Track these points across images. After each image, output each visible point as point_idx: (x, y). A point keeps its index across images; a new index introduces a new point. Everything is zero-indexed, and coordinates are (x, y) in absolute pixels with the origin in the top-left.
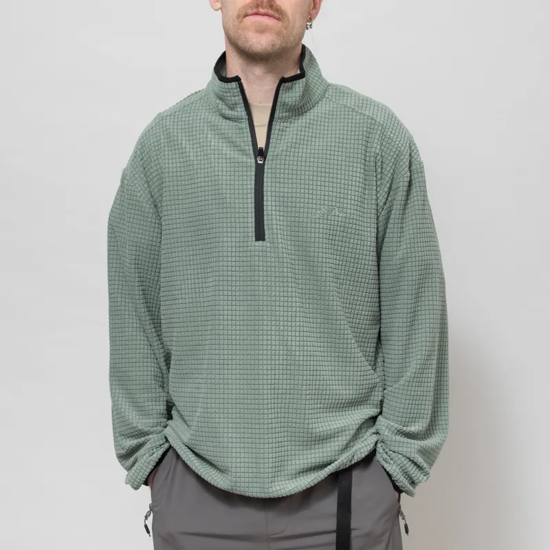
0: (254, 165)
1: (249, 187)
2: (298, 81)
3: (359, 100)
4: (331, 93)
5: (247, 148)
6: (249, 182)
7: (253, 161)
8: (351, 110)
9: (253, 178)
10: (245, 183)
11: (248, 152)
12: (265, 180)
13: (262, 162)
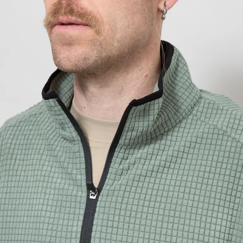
0: (84, 200)
1: (75, 229)
2: (152, 102)
3: (235, 119)
4: (200, 109)
5: (79, 177)
6: (75, 222)
7: (85, 194)
8: (221, 132)
9: (81, 218)
10: (70, 223)
11: (79, 182)
12: (95, 222)
13: (94, 198)
